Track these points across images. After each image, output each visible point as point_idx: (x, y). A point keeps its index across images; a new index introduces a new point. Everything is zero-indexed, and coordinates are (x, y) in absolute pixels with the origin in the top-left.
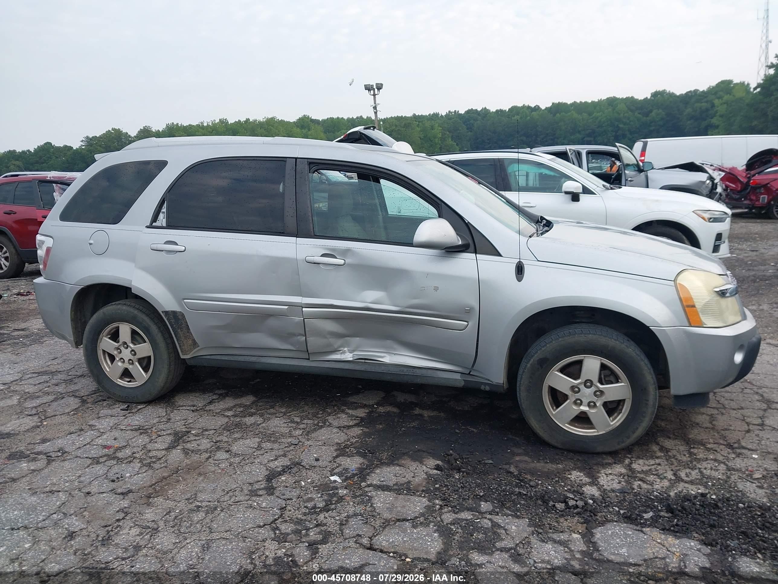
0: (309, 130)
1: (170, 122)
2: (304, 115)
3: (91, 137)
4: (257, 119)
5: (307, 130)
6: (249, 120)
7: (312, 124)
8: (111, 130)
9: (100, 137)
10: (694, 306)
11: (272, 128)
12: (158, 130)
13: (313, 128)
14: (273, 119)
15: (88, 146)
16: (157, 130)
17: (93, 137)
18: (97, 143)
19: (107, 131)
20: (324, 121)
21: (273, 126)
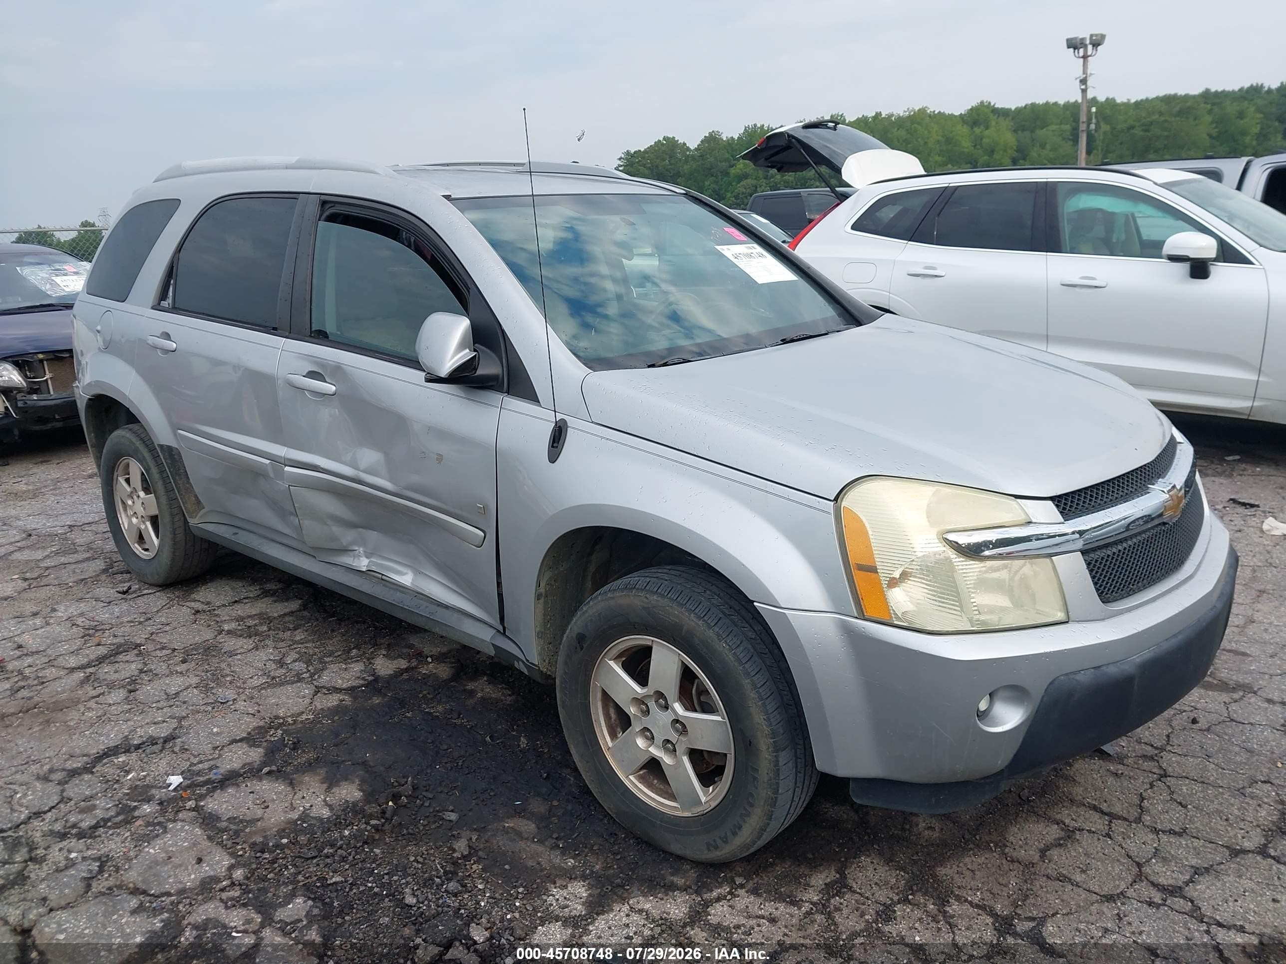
0: (987, 128)
1: (751, 124)
2: (982, 102)
3: (632, 151)
4: (895, 113)
5: (982, 127)
6: (881, 115)
7: (993, 118)
8: (661, 139)
9: (646, 151)
10: (873, 570)
11: (919, 127)
12: (732, 137)
13: (993, 123)
14: (922, 111)
15: (627, 166)
16: (729, 136)
17: (635, 152)
18: (640, 161)
19: (655, 143)
20: (1019, 111)
21: (919, 123)
